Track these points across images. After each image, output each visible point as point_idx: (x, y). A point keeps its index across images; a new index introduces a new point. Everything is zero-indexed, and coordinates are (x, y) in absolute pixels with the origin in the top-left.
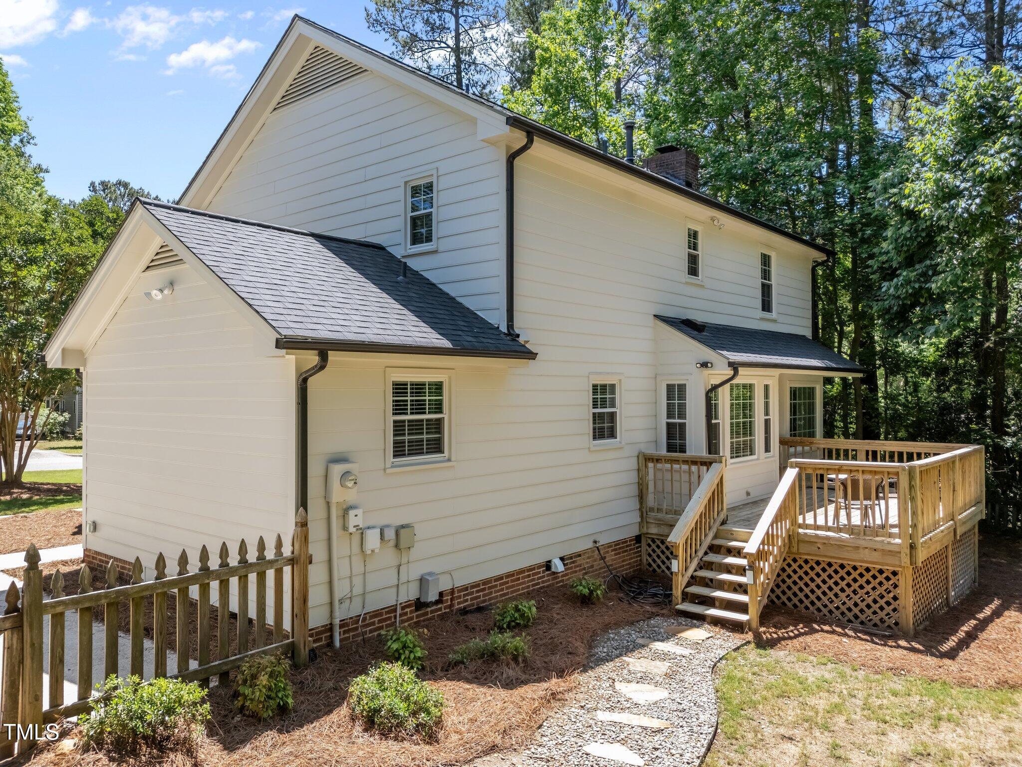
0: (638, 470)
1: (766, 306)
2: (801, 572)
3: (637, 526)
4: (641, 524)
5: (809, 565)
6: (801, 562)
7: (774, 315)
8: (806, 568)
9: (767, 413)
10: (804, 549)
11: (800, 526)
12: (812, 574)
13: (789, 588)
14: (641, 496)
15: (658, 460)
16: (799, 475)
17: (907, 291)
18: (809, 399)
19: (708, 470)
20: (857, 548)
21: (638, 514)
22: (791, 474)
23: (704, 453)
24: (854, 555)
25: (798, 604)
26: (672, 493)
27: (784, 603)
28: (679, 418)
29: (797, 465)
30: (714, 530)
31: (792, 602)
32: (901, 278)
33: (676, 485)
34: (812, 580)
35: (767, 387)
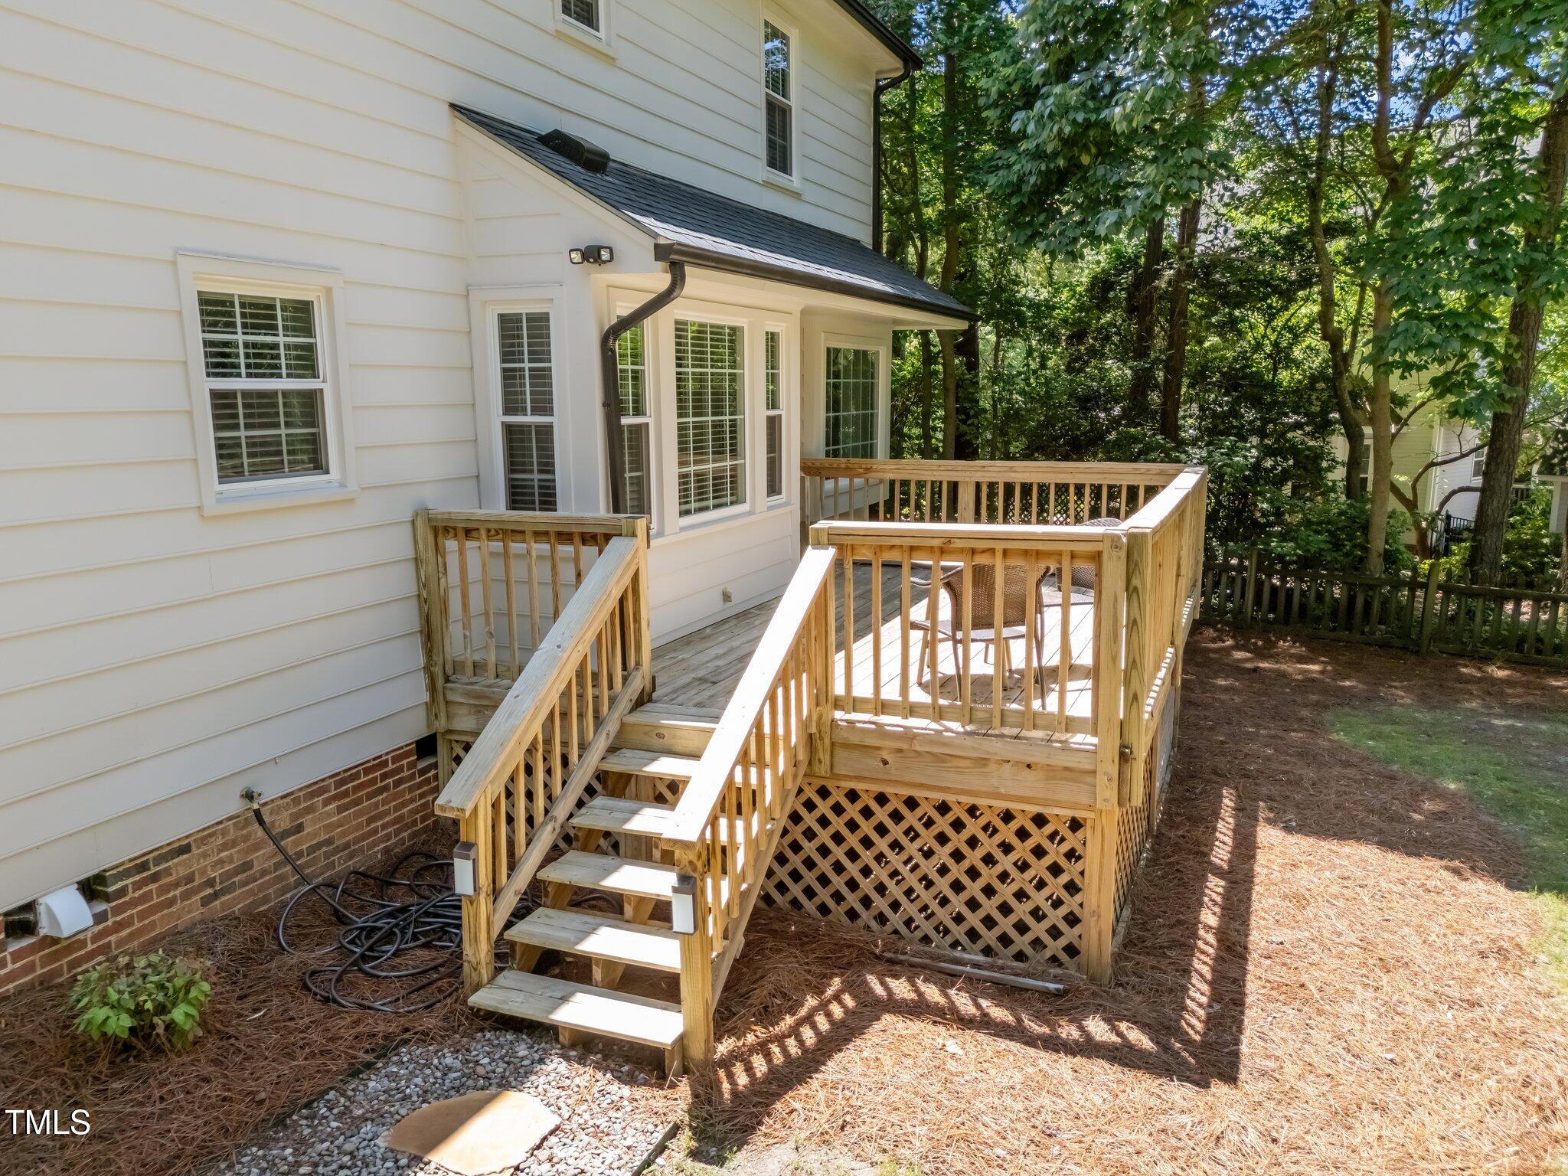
0: (417, 560)
1: (779, 157)
2: (838, 824)
3: (421, 713)
4: (431, 706)
5: (859, 805)
6: (838, 797)
7: (795, 181)
8: (853, 811)
9: (773, 401)
10: (846, 763)
11: (838, 703)
12: (867, 828)
13: (810, 864)
14: (430, 634)
15: (468, 532)
16: (838, 564)
17: (1060, 130)
18: (865, 377)
19: (600, 552)
20: (983, 762)
21: (422, 680)
22: (817, 562)
23: (600, 510)
24: (973, 781)
25: (831, 903)
26: (509, 614)
27: (795, 903)
28: (535, 411)
29: (833, 539)
30: (612, 727)
31: (817, 900)
32: (1051, 100)
33: (519, 593)
34: (867, 843)
35: (772, 339)
